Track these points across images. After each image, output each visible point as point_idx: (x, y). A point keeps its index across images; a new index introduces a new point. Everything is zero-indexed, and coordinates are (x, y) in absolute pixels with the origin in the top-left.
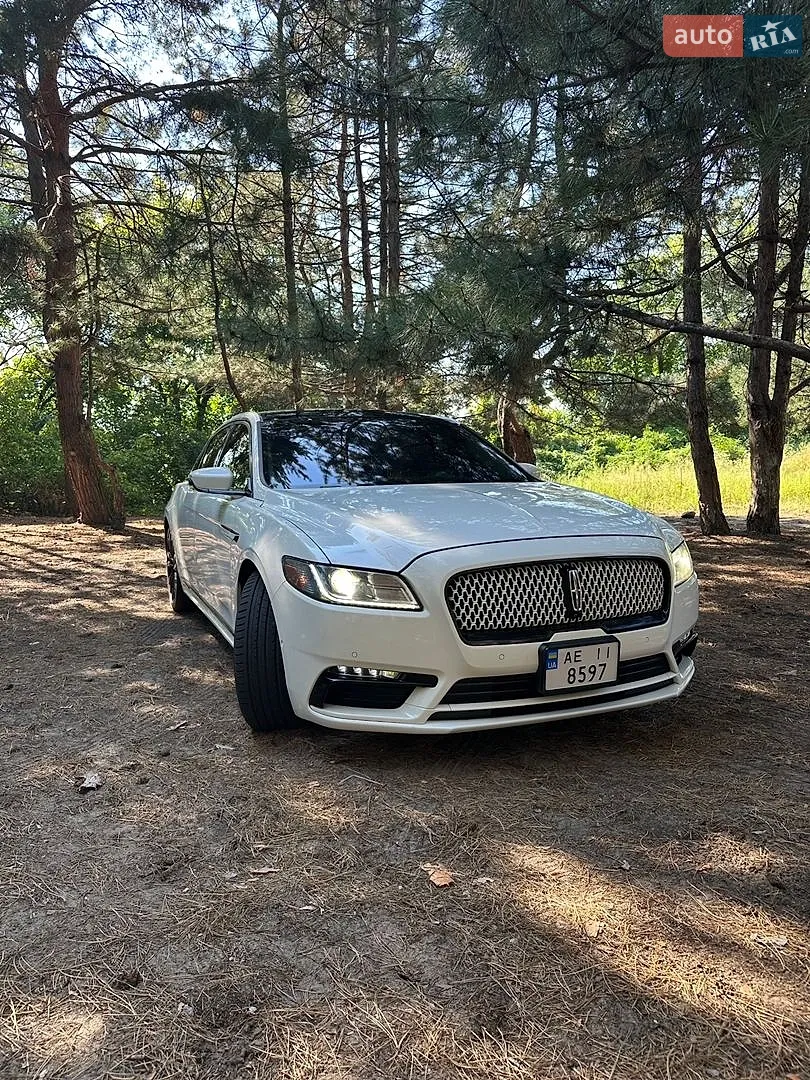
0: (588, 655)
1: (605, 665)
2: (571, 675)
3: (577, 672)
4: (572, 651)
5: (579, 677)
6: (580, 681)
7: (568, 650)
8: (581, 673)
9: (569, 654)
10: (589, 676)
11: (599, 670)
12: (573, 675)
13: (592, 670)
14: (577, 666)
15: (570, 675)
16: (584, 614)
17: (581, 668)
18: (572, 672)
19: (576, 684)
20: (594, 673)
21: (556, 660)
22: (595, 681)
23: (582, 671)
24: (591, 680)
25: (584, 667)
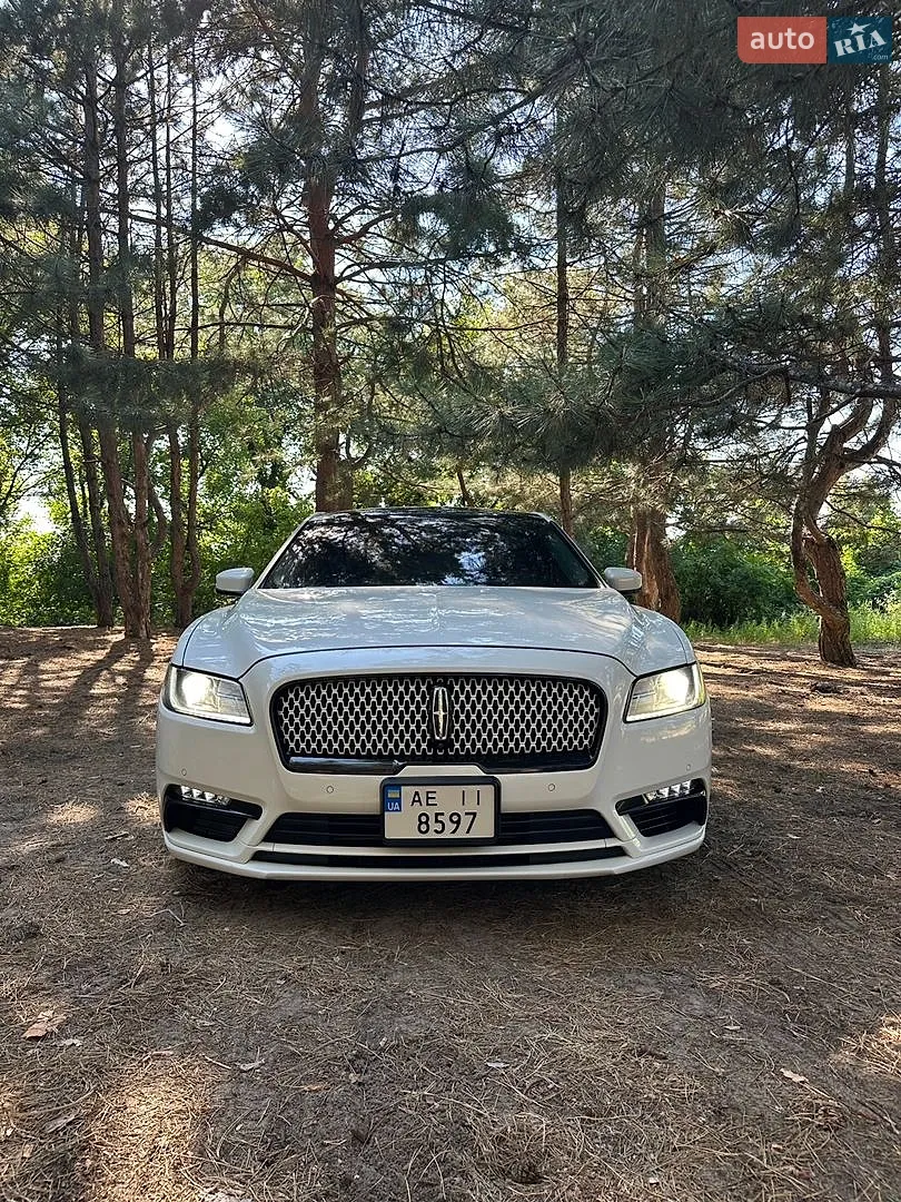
0: (447, 799)
1: (474, 814)
2: (423, 821)
3: (432, 819)
4: (422, 790)
5: (435, 826)
6: (436, 831)
7: (417, 789)
8: (437, 821)
9: (417, 793)
10: (450, 827)
11: (466, 821)
12: (426, 823)
13: (455, 818)
14: (431, 812)
15: (421, 823)
16: (457, 746)
17: (437, 815)
18: (424, 819)
19: (431, 835)
20: (458, 822)
21: (399, 800)
22: (461, 834)
23: (440, 818)
24: (453, 832)
25: (442, 814)
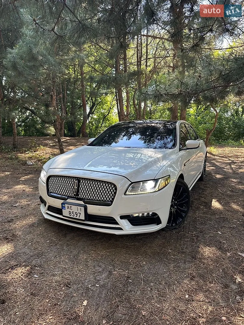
0: (74, 209)
4: (69, 206)
9: (68, 206)
11: (79, 214)
12: (70, 213)
13: (76, 214)
14: (71, 211)
16: (80, 196)
17: (73, 212)
19: (72, 216)
20: (77, 215)
21: (65, 207)
22: (78, 217)
23: (73, 213)
24: (76, 217)
25: (74, 212)
